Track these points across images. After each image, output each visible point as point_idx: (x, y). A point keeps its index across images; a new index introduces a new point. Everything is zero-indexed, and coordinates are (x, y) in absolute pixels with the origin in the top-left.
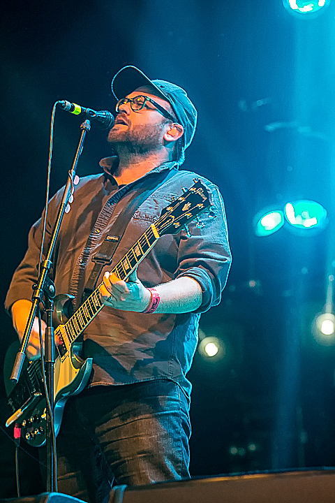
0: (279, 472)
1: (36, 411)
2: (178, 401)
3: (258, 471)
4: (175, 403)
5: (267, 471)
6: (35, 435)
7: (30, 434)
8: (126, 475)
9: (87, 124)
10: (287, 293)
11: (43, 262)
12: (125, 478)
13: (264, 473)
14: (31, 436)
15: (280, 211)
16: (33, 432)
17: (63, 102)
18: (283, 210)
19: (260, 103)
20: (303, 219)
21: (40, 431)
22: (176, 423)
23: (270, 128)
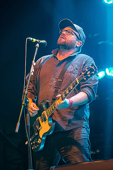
0: (107, 160)
1: (36, 139)
2: (86, 133)
3: (99, 160)
4: (85, 134)
5: (102, 159)
6: (35, 148)
7: (34, 147)
8: (70, 160)
9: (38, 45)
10: (108, 99)
11: (25, 92)
12: (70, 161)
13: (101, 160)
14: (34, 148)
15: (104, 71)
16: (35, 147)
17: (29, 38)
18: (105, 71)
19: (96, 35)
20: (112, 73)
21: (37, 147)
22: (86, 141)
23: (100, 43)
